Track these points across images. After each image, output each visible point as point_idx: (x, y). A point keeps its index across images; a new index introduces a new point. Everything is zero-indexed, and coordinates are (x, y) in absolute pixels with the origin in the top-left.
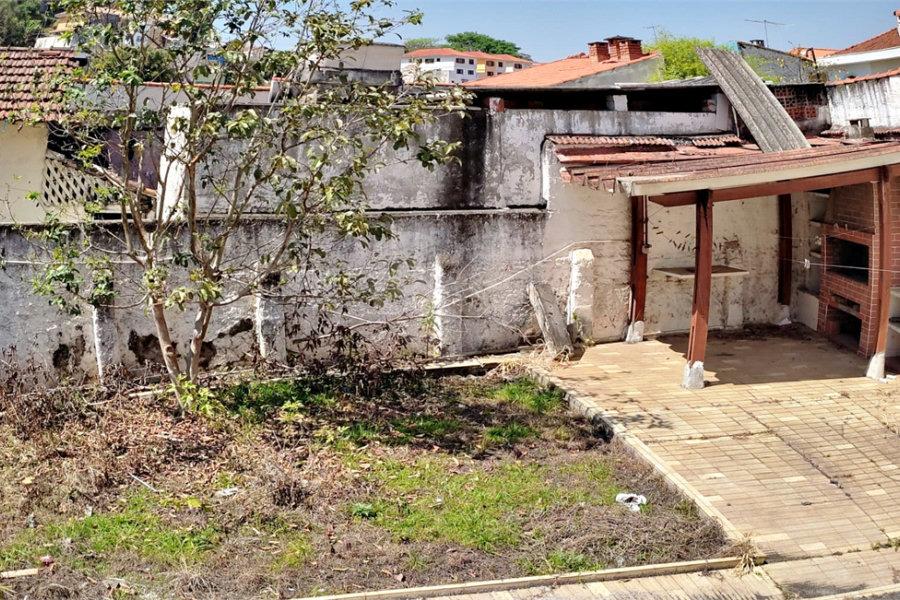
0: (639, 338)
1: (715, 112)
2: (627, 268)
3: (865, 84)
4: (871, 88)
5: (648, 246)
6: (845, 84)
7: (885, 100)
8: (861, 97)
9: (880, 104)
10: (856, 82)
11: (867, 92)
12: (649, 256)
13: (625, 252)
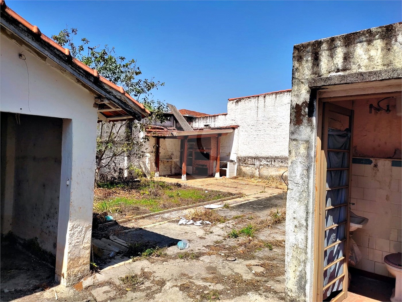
0: (158, 176)
1: (171, 121)
2: (155, 159)
3: (209, 117)
4: (211, 118)
5: (160, 153)
6: (201, 117)
7: (215, 121)
8: (206, 120)
9: (212, 122)
10: (205, 117)
11: (209, 119)
12: (160, 155)
13: (154, 155)
